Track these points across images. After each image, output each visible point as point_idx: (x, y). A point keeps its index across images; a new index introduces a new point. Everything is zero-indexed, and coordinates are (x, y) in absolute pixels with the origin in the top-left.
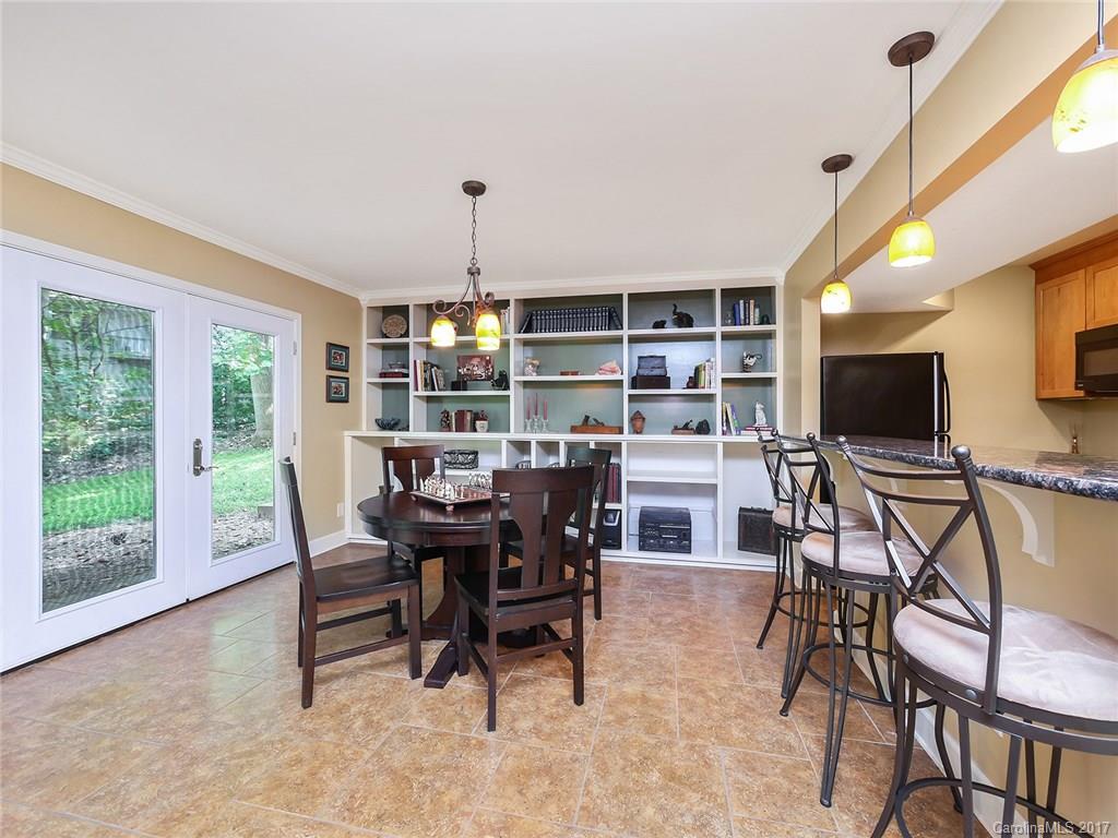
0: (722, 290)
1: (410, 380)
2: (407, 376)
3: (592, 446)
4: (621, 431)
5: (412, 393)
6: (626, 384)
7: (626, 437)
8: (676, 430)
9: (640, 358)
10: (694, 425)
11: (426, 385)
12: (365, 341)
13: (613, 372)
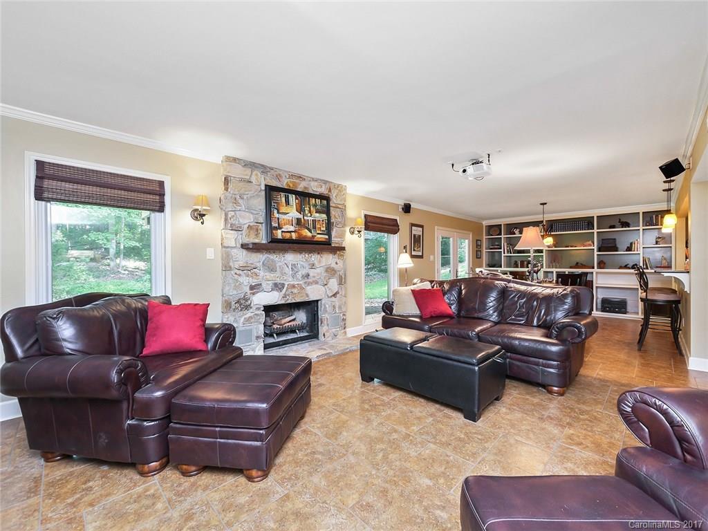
0: (643, 213)
1: (502, 250)
2: (501, 249)
3: (567, 273)
4: (593, 268)
5: (503, 255)
6: (595, 251)
7: (596, 270)
8: (621, 268)
9: (603, 240)
10: (630, 266)
11: (508, 252)
12: (484, 237)
13: (590, 245)
